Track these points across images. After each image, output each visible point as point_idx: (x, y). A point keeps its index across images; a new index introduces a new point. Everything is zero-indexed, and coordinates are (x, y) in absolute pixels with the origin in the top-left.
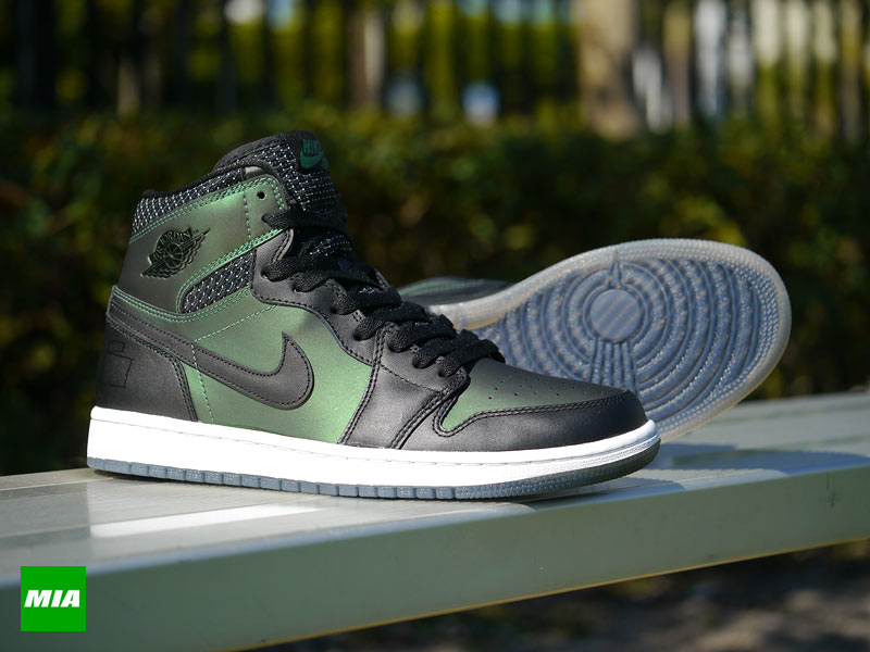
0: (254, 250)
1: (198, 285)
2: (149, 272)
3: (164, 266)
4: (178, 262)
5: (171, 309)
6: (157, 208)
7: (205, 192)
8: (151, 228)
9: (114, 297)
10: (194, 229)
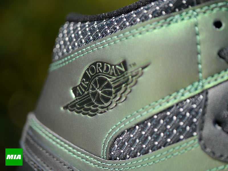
0: (205, 92)
1: (131, 130)
2: (71, 106)
3: (89, 102)
4: (107, 100)
5: (94, 153)
6: (84, 34)
7: (147, 18)
8: (76, 56)
9: (31, 128)
10: (129, 62)
